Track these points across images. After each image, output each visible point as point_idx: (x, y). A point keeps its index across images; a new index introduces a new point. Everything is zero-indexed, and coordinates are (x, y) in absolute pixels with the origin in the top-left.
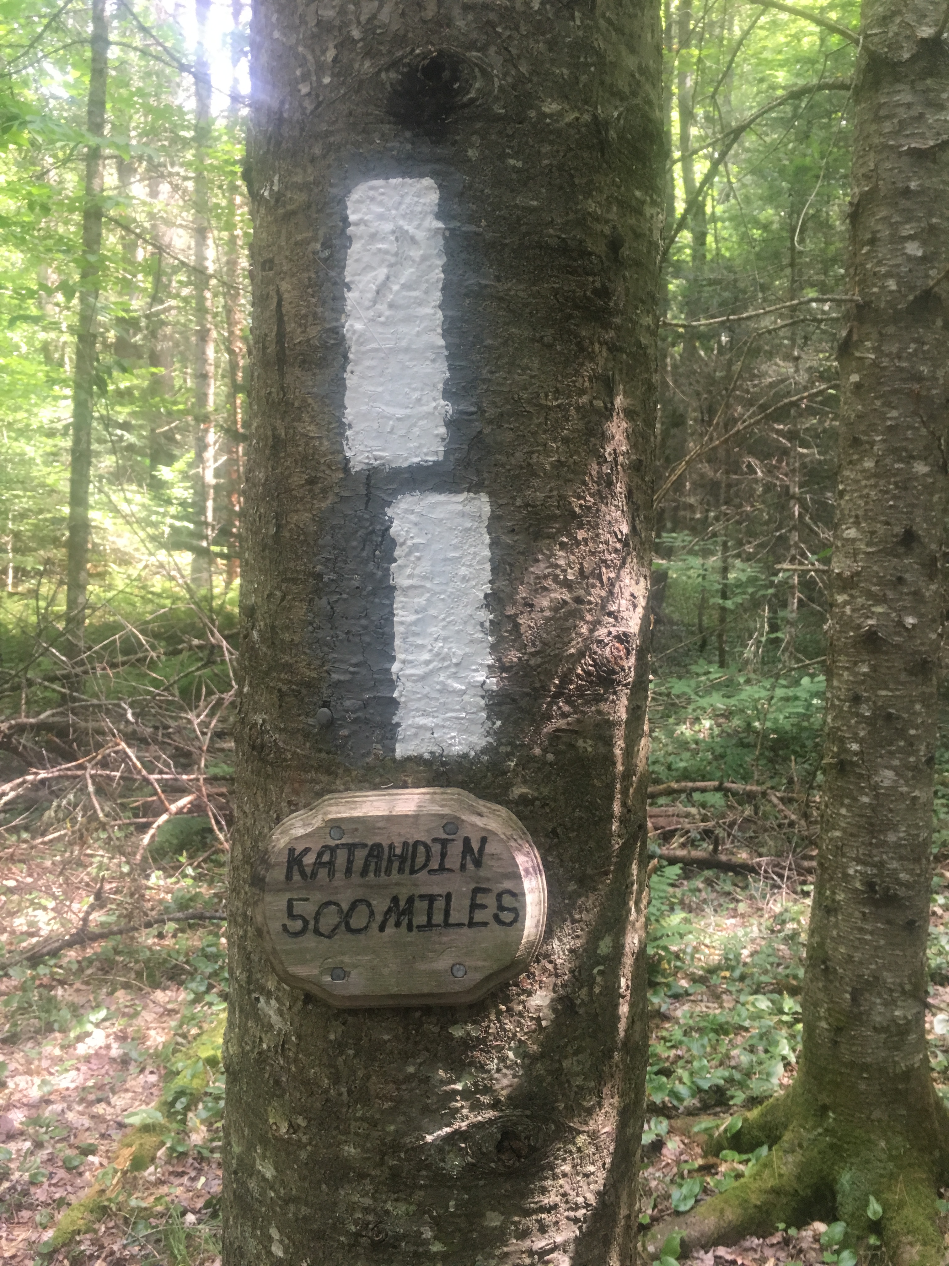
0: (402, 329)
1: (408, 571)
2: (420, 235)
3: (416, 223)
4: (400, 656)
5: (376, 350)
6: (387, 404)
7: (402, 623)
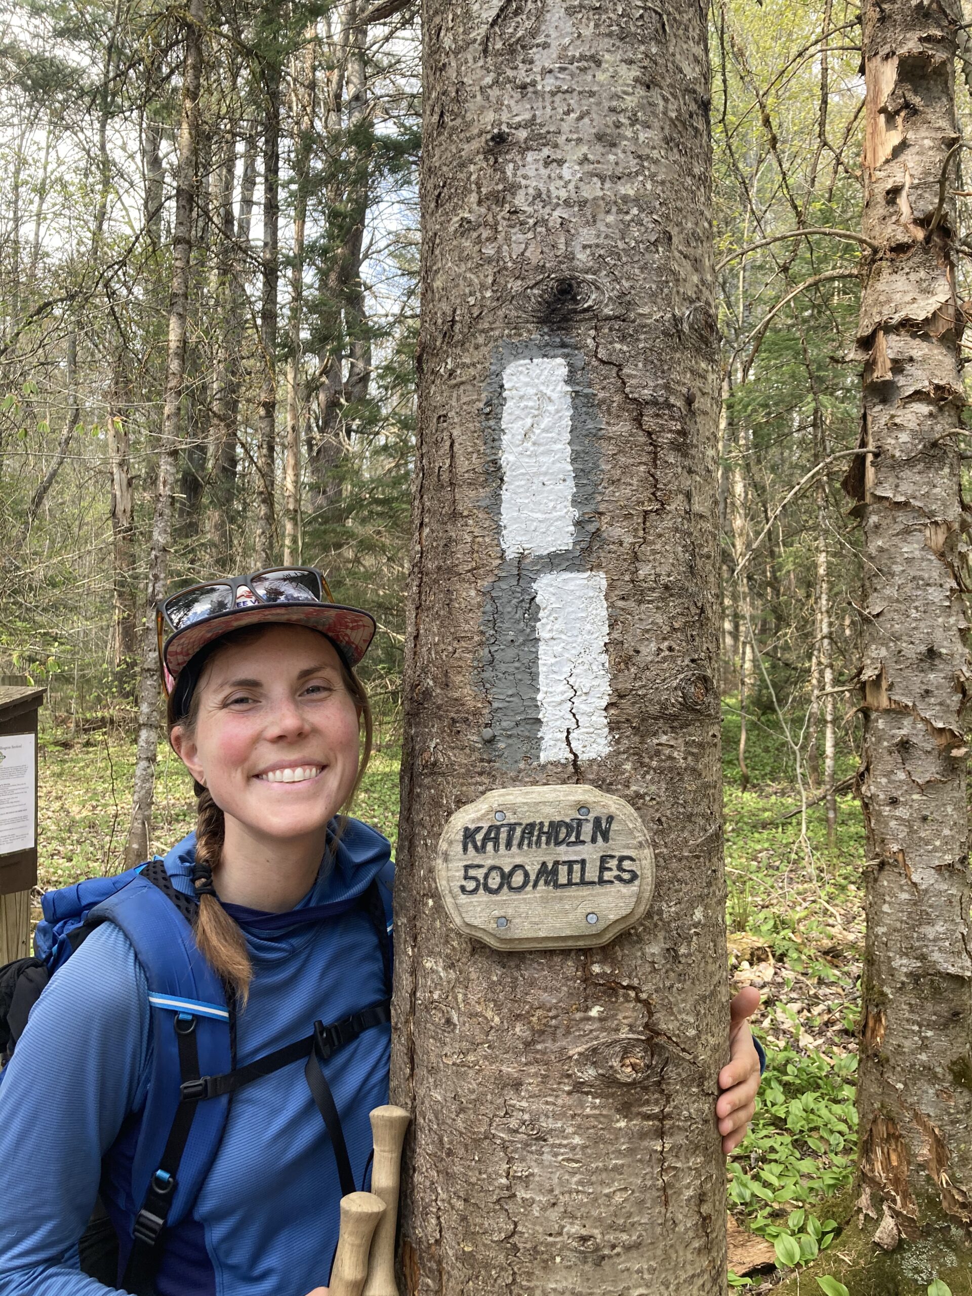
0: (542, 459)
1: (549, 627)
2: (554, 396)
3: (551, 388)
4: (543, 688)
5: (523, 474)
6: (532, 511)
7: (544, 665)
